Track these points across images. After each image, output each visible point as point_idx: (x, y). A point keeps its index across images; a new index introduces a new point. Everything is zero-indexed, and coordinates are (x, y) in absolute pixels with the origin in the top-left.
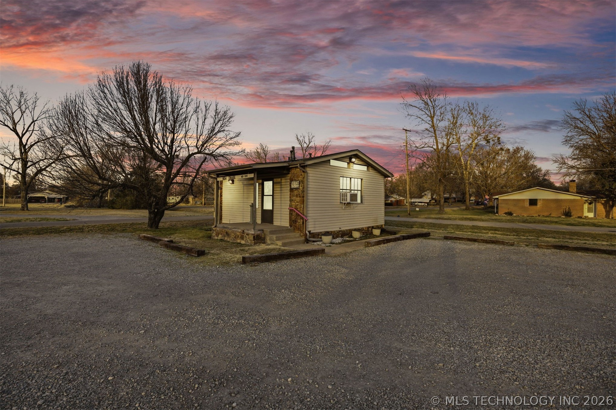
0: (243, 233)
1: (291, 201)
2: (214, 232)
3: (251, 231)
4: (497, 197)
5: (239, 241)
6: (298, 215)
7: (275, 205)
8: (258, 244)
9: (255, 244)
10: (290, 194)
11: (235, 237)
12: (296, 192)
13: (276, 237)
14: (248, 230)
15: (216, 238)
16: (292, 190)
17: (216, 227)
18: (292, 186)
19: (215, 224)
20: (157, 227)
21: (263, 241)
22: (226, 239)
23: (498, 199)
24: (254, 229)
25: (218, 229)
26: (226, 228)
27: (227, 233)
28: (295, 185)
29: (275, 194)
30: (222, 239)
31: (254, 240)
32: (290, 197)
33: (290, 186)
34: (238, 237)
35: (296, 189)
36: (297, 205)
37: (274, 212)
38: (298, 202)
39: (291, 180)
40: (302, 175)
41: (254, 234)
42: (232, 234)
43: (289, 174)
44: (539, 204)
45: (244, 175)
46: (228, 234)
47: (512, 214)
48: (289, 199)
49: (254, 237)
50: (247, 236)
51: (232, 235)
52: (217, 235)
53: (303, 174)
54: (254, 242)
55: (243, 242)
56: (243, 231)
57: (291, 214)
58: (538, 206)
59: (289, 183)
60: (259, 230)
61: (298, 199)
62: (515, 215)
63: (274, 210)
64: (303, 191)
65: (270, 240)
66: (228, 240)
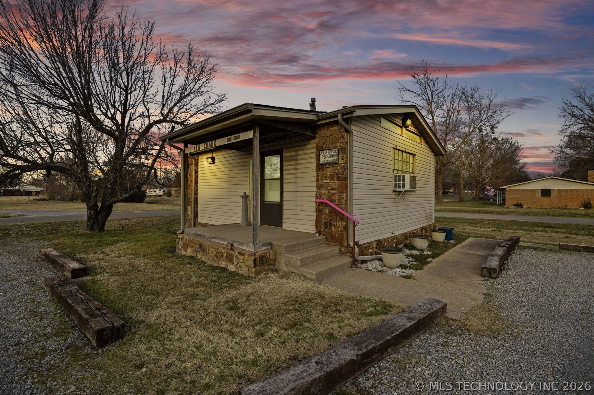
0: (232, 249)
1: (318, 187)
2: (181, 243)
3: (247, 246)
4: (505, 187)
5: (223, 264)
6: (334, 212)
7: (284, 194)
8: (262, 275)
9: (257, 273)
10: (318, 175)
11: (216, 256)
12: (329, 171)
13: (301, 260)
14: (241, 244)
15: (183, 253)
16: (320, 166)
17: (183, 232)
18: (322, 160)
19: (182, 228)
20: (102, 229)
21: (272, 267)
22: (199, 256)
23: (505, 189)
24: (254, 242)
25: (186, 237)
26: (200, 236)
27: (200, 246)
28: (328, 157)
29: (285, 177)
30: (192, 257)
31: (255, 267)
32: (317, 180)
33: (318, 159)
34: (222, 256)
35: (332, 164)
36: (333, 194)
37: (284, 207)
38: (334, 189)
39: (320, 149)
40: (343, 137)
41: (254, 254)
42: (211, 249)
43: (315, 138)
44: (553, 194)
45: (232, 137)
46: (202, 248)
47: (522, 206)
48: (314, 184)
49: (255, 260)
50: (241, 257)
51: (211, 252)
52: (185, 248)
53: (345, 135)
54: (255, 271)
55: (231, 268)
56: (232, 245)
57: (318, 211)
58: (552, 197)
59: (314, 155)
60: (264, 245)
61: (335, 183)
62: (525, 207)
63: (284, 203)
64: (345, 169)
65: (288, 264)
66: (203, 259)
